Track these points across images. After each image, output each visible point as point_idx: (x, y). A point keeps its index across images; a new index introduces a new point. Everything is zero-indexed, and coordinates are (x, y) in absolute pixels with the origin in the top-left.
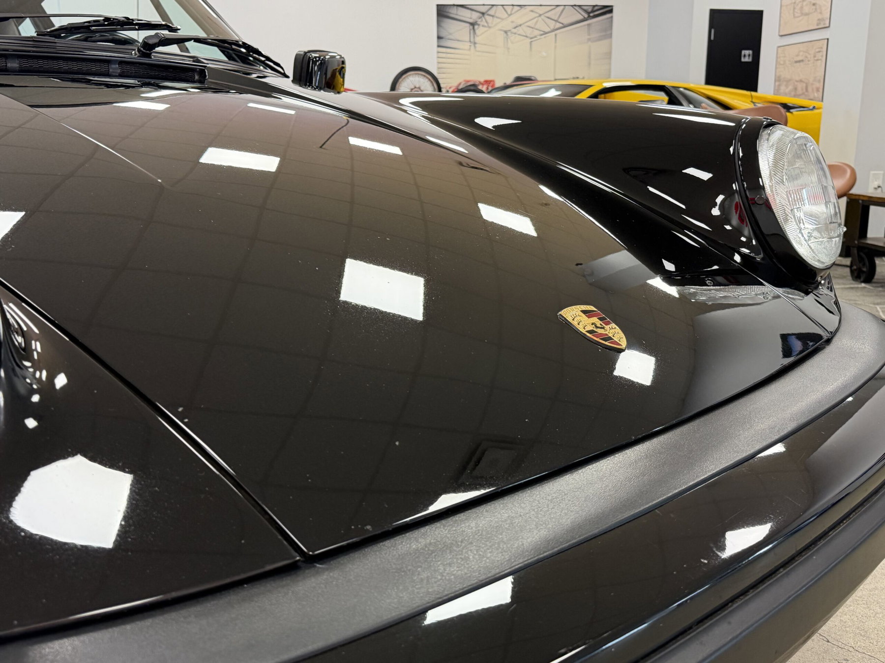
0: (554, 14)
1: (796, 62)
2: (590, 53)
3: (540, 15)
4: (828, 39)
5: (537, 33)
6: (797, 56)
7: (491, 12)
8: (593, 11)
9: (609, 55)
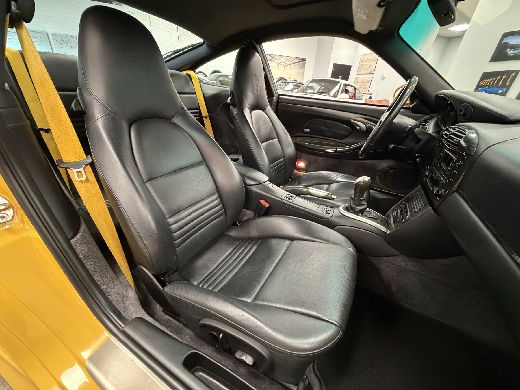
0: (291, 59)
1: (361, 82)
2: (299, 72)
3: (287, 60)
4: (372, 77)
5: (286, 65)
6: (362, 80)
7: (275, 57)
8: (301, 60)
9: (303, 73)
